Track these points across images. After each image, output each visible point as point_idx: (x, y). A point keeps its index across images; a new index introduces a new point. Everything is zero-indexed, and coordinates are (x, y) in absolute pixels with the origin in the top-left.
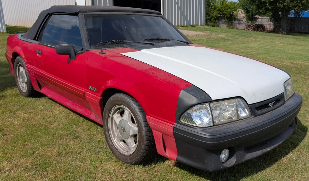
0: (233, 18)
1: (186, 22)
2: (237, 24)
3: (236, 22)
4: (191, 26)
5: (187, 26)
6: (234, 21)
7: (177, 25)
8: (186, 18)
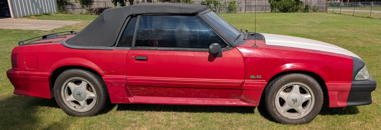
0: (64, 3)
1: (38, 9)
2: (70, 8)
3: (69, 7)
4: (45, 14)
5: (40, 15)
6: (65, 6)
7: (30, 15)
8: (37, 6)
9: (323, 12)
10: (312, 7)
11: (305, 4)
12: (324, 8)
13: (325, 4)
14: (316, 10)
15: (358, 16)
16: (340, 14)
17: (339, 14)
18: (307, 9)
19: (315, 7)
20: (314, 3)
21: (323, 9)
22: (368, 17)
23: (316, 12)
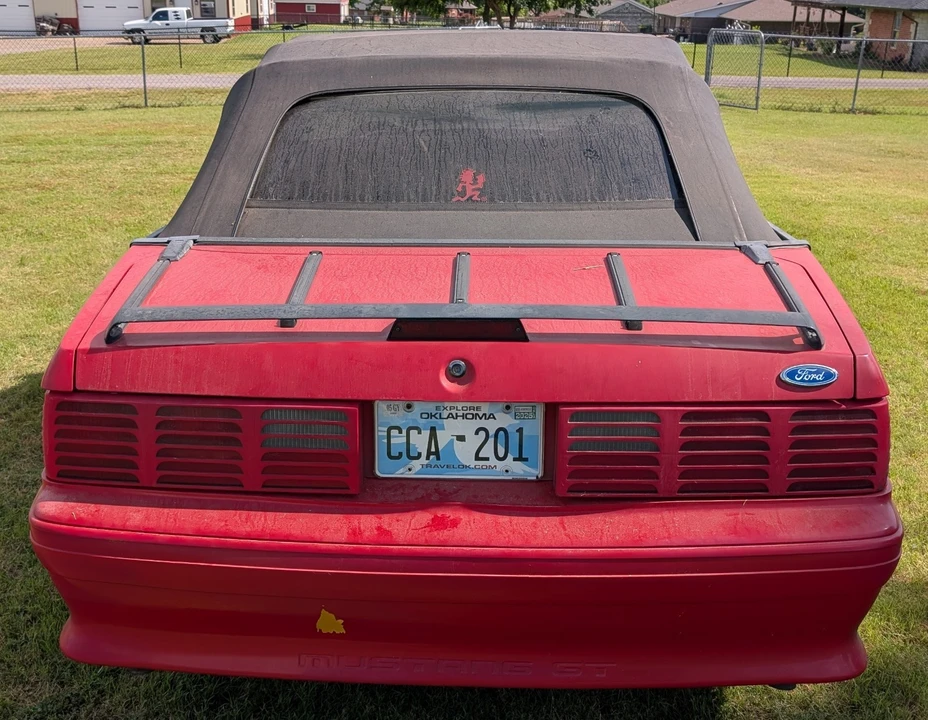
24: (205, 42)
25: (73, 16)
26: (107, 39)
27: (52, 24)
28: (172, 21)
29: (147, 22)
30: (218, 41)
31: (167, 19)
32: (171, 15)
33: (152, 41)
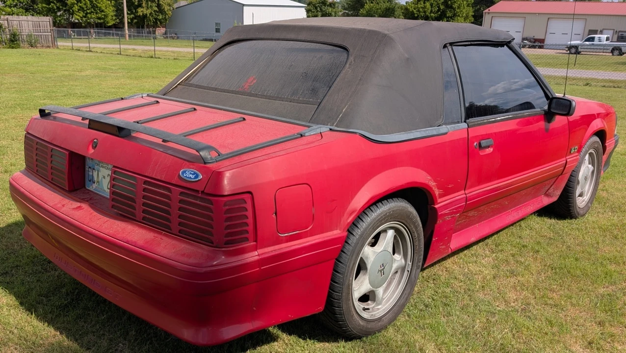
9: (49, 47)
10: (25, 36)
11: (7, 30)
12: (50, 39)
13: (49, 31)
14: (35, 42)
15: (130, 56)
16: (90, 51)
17: (86, 51)
18: (16, 41)
19: (30, 36)
20: (27, 28)
21: (49, 41)
22: (152, 57)
23: (36, 47)
24: (613, 55)
25: (542, 37)
26: (555, 51)
27: (530, 42)
28: (596, 42)
29: (582, 42)
30: (621, 55)
31: (593, 41)
32: (596, 39)
33: (582, 53)
